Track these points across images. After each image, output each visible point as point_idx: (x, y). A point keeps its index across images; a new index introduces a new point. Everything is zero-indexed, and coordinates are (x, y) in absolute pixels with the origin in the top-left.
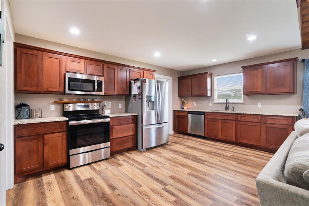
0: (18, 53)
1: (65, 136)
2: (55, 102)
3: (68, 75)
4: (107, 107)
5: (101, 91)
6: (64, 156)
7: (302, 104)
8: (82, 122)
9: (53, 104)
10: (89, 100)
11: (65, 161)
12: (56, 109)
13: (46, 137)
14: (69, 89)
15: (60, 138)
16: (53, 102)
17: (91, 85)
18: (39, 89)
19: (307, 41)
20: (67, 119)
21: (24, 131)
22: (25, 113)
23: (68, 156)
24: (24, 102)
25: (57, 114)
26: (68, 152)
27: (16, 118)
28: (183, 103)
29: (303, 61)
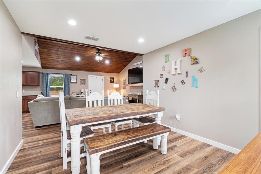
29: (42, 73)
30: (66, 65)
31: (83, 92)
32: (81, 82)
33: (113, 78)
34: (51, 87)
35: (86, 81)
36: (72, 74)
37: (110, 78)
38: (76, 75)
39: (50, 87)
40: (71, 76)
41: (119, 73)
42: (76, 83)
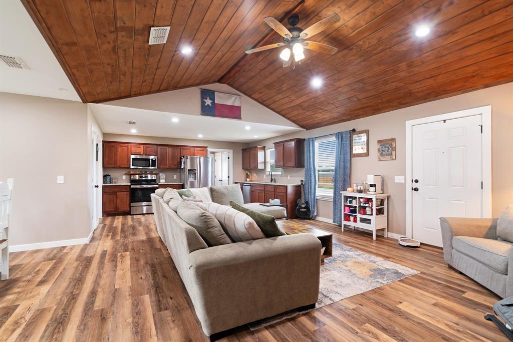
0: (104, 146)
1: (129, 194)
2: (126, 174)
3: (132, 157)
4: (161, 177)
5: (155, 166)
6: (128, 206)
8: (145, 186)
9: (124, 175)
10: (148, 172)
11: (128, 210)
12: (126, 178)
13: (118, 193)
14: (133, 166)
15: (126, 195)
16: (124, 173)
17: (148, 162)
18: (115, 166)
20: (130, 184)
21: (107, 190)
22: (108, 180)
23: (130, 207)
24: (108, 173)
25: (127, 181)
26: (130, 205)
27: (104, 183)
28: (247, 176)
31: (374, 186)
32: (379, 150)
35: (397, 144)
36: (354, 130)
38: (366, 132)
40: (354, 136)
42: (367, 154)
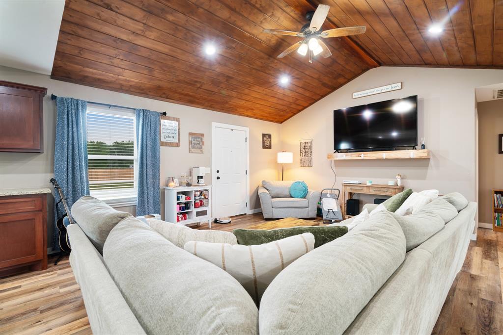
7: (53, 171)
19: (60, 67)
29: (54, 97)
30: (157, 73)
31: (202, 177)
32: (190, 142)
33: (270, 136)
34: (90, 157)
35: (205, 139)
36: (165, 114)
37: (264, 135)
38: (177, 120)
39: (86, 157)
40: (162, 121)
41: (281, 122)
42: (178, 145)
